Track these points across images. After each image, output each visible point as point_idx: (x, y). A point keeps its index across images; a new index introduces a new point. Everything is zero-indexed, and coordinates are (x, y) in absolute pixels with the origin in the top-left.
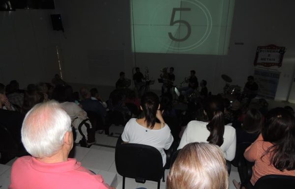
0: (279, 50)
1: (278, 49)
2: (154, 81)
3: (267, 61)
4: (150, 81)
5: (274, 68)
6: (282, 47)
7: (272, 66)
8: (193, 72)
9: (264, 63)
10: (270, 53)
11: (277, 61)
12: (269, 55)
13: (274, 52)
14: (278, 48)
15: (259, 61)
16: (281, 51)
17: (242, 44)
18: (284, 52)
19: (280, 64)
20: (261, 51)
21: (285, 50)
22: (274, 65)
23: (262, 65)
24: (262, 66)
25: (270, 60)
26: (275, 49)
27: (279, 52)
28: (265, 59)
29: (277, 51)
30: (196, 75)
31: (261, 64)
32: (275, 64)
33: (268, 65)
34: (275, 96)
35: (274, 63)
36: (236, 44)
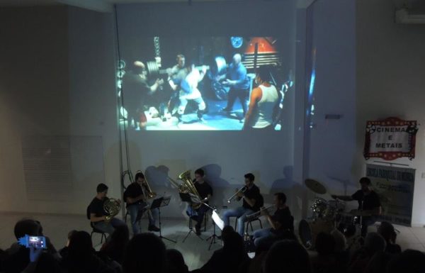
0: (406, 127)
1: (405, 125)
2: (169, 199)
3: (388, 149)
4: (162, 199)
5: (402, 163)
6: (411, 122)
7: (397, 157)
8: (250, 177)
9: (384, 153)
10: (390, 133)
11: (405, 148)
12: (390, 138)
13: (397, 130)
14: (404, 123)
15: (373, 149)
16: (409, 129)
17: (338, 117)
18: (416, 131)
19: (411, 154)
20: (374, 130)
21: (418, 127)
22: (400, 157)
23: (379, 157)
24: (380, 159)
25: (393, 146)
26: (399, 125)
27: (407, 131)
28: (383, 146)
29: (403, 130)
30: (256, 182)
31: (377, 155)
32: (402, 154)
33: (390, 156)
34: (410, 216)
35: (401, 152)
36: (327, 117)
